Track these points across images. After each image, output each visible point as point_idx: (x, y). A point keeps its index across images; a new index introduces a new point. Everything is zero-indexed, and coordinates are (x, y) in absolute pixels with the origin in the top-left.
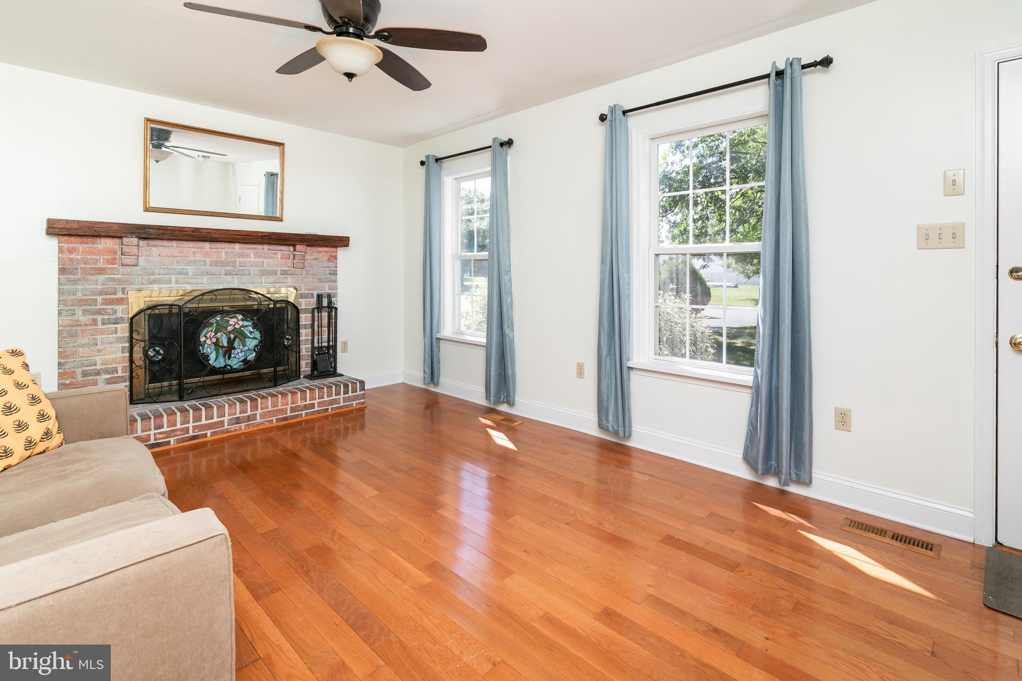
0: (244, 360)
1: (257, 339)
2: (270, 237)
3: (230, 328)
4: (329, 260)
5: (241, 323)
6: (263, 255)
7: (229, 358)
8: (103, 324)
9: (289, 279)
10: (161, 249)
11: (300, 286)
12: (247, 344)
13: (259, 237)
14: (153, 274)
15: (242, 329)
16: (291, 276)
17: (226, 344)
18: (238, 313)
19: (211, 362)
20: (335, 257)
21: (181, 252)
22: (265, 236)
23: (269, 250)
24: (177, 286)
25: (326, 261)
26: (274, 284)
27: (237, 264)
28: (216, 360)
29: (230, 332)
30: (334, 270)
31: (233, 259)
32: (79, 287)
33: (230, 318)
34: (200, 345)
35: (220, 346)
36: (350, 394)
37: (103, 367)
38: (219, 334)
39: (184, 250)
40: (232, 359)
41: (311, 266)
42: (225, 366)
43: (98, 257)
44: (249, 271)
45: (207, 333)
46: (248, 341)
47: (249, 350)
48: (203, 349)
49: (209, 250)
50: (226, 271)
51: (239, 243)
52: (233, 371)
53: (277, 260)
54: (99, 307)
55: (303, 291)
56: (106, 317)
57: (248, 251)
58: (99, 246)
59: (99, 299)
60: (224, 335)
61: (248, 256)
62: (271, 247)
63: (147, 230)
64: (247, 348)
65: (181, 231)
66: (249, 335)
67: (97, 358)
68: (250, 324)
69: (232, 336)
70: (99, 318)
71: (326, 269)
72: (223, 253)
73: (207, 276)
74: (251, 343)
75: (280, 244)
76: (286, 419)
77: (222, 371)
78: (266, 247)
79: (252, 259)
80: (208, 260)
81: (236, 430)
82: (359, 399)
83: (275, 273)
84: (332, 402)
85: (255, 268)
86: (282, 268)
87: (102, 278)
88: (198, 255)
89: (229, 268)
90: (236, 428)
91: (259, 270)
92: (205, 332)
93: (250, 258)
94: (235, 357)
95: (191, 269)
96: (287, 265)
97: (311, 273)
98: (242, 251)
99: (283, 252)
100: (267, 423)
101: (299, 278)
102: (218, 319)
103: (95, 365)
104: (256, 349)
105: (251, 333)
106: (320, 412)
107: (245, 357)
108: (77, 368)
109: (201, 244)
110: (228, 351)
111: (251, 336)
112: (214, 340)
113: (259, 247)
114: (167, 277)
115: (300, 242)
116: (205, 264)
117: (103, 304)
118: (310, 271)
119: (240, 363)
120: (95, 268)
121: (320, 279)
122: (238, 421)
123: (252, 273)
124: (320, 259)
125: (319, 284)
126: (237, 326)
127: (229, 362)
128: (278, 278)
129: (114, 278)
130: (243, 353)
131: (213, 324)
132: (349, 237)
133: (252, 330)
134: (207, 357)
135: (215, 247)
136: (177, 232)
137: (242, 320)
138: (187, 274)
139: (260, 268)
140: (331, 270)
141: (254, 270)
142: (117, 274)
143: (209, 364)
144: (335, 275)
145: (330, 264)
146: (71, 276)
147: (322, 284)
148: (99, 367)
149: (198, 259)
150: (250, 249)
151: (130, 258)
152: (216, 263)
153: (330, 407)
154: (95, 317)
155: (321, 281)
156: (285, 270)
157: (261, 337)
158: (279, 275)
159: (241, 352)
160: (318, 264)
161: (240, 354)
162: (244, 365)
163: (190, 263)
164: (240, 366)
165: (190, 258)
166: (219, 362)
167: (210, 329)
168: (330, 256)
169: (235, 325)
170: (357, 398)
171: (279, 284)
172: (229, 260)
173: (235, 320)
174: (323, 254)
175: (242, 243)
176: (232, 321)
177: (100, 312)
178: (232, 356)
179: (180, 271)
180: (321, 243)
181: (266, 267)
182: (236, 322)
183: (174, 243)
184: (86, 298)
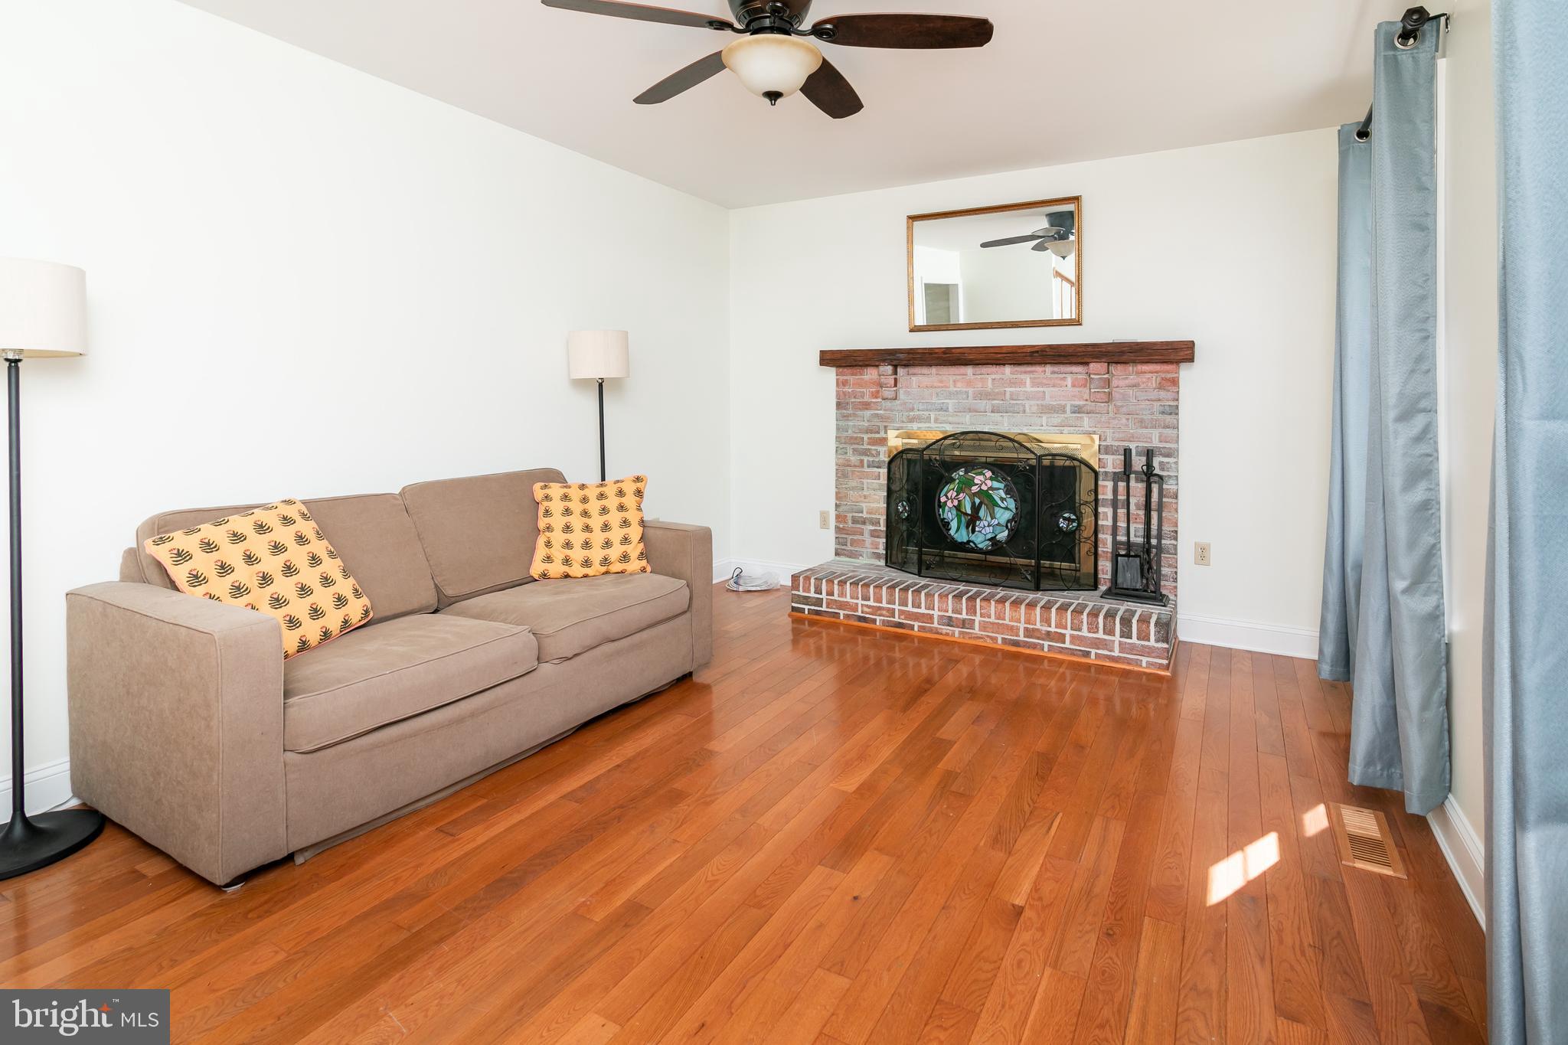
0: (992, 538)
1: (1011, 511)
2: (1045, 353)
3: (975, 489)
4: (1160, 387)
5: (989, 483)
6: (1045, 381)
7: (973, 531)
8: (869, 467)
9: (1086, 419)
10: (920, 378)
11: (1104, 432)
12: (997, 516)
13: (1028, 354)
14: (912, 410)
15: (990, 492)
16: (1090, 415)
17: (969, 511)
18: (986, 469)
19: (952, 532)
20: (1175, 382)
21: (941, 382)
22: (1037, 352)
23: (1053, 373)
24: (937, 425)
25: (1155, 389)
26: (1060, 428)
27: (1008, 396)
28: (958, 533)
29: (975, 494)
30: (1170, 405)
31: (1002, 390)
32: (851, 423)
33: (977, 474)
34: (940, 506)
35: (962, 512)
36: (1134, 640)
37: (869, 516)
38: (962, 494)
39: (944, 378)
40: (976, 533)
41: (1125, 398)
42: (969, 542)
43: (865, 390)
44: (1024, 406)
45: (948, 492)
46: (998, 512)
47: (998, 524)
48: (943, 512)
49: (973, 377)
50: (993, 406)
51: (1011, 364)
52: (976, 550)
53: (1065, 389)
54: (866, 446)
55: (1109, 442)
56: (871, 459)
57: (1023, 376)
58: (866, 377)
59: (866, 437)
60: (967, 498)
61: (1022, 383)
62: (1056, 368)
63: (898, 355)
64: (996, 522)
65: (931, 354)
66: (1000, 502)
67: (864, 505)
68: (1002, 486)
69: (977, 501)
70: (866, 459)
71: (1155, 403)
72: (990, 381)
73: (970, 414)
74: (1003, 516)
75: (1071, 363)
76: (1016, 644)
77: (963, 547)
78: (1049, 368)
79: (1029, 388)
80: (971, 391)
81: (947, 634)
82: (1153, 655)
83: (1062, 409)
84: (1098, 644)
85: (1032, 402)
86: (1073, 403)
87: (868, 413)
88: (959, 384)
89: (997, 402)
90: (948, 631)
91: (1038, 405)
92: (945, 489)
93: (1025, 387)
94: (980, 532)
95: (951, 403)
96: (1082, 397)
97: (1124, 410)
98: (1015, 376)
99: (1075, 376)
100: (989, 640)
101: (1103, 420)
102: (961, 473)
103: (862, 512)
104: (1009, 525)
105: (1002, 499)
106: (1075, 653)
107: (993, 535)
108: (848, 512)
109: (962, 369)
110: (972, 521)
111: (1002, 505)
112: (956, 503)
113: (1039, 369)
114: (927, 413)
115: (1093, 358)
116: (968, 397)
117: (869, 444)
118: (1122, 406)
119: (988, 542)
120: (863, 402)
121: (1142, 421)
122: (950, 621)
123: (1027, 410)
124: (1142, 386)
125: (1141, 431)
126: (984, 488)
127: (973, 538)
128: (1067, 418)
129: (878, 414)
130: (991, 528)
131: (955, 480)
132: (1193, 343)
133: (1004, 496)
134: (947, 525)
135: (979, 372)
136: (927, 356)
137: (991, 479)
138: (947, 410)
139: (1039, 402)
140: (1164, 405)
141: (1031, 405)
142: (881, 410)
143: (950, 535)
144: (1173, 416)
145: (1163, 394)
146: (845, 412)
147: (1145, 431)
148: (865, 515)
149: (959, 389)
150: (1025, 372)
151: (888, 391)
152: (982, 395)
153: (1093, 651)
154: (862, 458)
155: (1142, 424)
156: (1079, 405)
157: (1016, 509)
158: (1068, 414)
159: (989, 526)
160: (1138, 394)
161: (987, 528)
162: (992, 545)
163: (951, 395)
164: (987, 546)
165: (950, 389)
166: (961, 535)
167: (952, 486)
168: (1162, 379)
169: (981, 484)
170: (1148, 653)
171: (1069, 428)
172: (997, 390)
173: (981, 478)
174: (1150, 375)
175: (1014, 364)
176: (978, 479)
177: (866, 452)
178: (977, 529)
179: (939, 407)
180: (1132, 356)
181: (1048, 401)
182: (983, 480)
183: (934, 370)
184: (855, 435)
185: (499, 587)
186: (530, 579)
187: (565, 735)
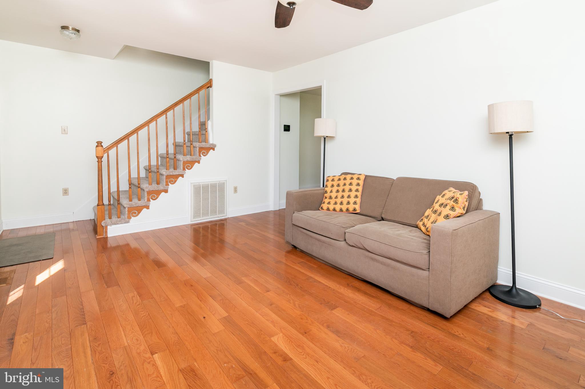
185: (402, 223)
186: (415, 226)
187: (357, 278)
